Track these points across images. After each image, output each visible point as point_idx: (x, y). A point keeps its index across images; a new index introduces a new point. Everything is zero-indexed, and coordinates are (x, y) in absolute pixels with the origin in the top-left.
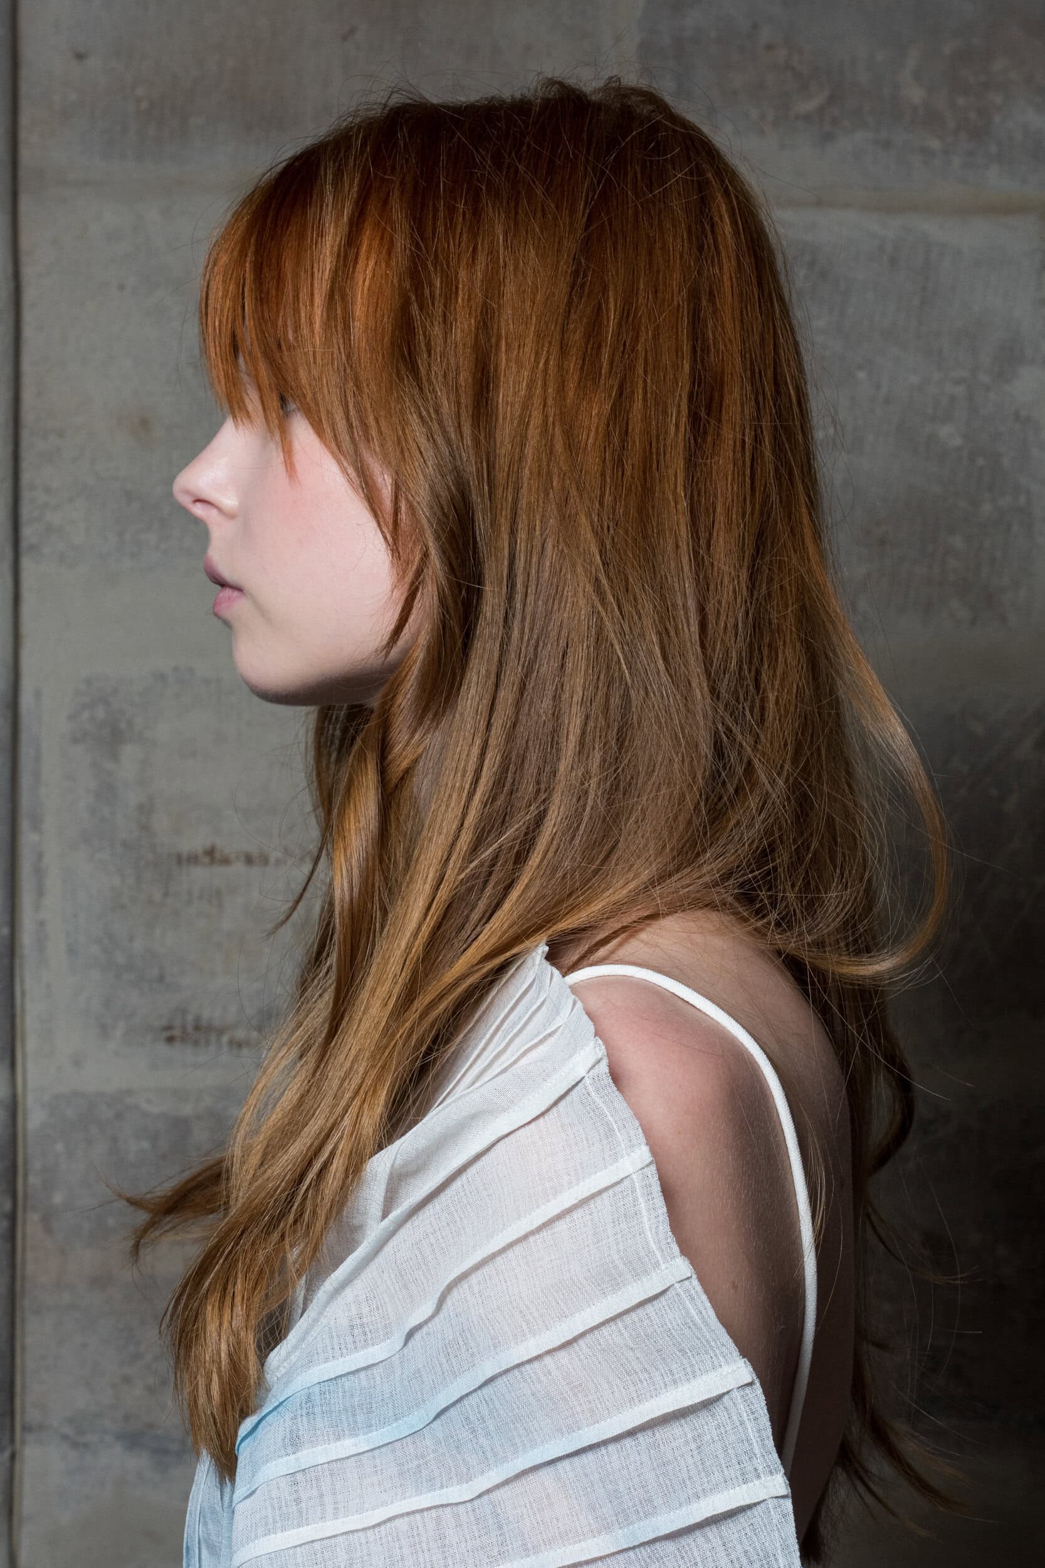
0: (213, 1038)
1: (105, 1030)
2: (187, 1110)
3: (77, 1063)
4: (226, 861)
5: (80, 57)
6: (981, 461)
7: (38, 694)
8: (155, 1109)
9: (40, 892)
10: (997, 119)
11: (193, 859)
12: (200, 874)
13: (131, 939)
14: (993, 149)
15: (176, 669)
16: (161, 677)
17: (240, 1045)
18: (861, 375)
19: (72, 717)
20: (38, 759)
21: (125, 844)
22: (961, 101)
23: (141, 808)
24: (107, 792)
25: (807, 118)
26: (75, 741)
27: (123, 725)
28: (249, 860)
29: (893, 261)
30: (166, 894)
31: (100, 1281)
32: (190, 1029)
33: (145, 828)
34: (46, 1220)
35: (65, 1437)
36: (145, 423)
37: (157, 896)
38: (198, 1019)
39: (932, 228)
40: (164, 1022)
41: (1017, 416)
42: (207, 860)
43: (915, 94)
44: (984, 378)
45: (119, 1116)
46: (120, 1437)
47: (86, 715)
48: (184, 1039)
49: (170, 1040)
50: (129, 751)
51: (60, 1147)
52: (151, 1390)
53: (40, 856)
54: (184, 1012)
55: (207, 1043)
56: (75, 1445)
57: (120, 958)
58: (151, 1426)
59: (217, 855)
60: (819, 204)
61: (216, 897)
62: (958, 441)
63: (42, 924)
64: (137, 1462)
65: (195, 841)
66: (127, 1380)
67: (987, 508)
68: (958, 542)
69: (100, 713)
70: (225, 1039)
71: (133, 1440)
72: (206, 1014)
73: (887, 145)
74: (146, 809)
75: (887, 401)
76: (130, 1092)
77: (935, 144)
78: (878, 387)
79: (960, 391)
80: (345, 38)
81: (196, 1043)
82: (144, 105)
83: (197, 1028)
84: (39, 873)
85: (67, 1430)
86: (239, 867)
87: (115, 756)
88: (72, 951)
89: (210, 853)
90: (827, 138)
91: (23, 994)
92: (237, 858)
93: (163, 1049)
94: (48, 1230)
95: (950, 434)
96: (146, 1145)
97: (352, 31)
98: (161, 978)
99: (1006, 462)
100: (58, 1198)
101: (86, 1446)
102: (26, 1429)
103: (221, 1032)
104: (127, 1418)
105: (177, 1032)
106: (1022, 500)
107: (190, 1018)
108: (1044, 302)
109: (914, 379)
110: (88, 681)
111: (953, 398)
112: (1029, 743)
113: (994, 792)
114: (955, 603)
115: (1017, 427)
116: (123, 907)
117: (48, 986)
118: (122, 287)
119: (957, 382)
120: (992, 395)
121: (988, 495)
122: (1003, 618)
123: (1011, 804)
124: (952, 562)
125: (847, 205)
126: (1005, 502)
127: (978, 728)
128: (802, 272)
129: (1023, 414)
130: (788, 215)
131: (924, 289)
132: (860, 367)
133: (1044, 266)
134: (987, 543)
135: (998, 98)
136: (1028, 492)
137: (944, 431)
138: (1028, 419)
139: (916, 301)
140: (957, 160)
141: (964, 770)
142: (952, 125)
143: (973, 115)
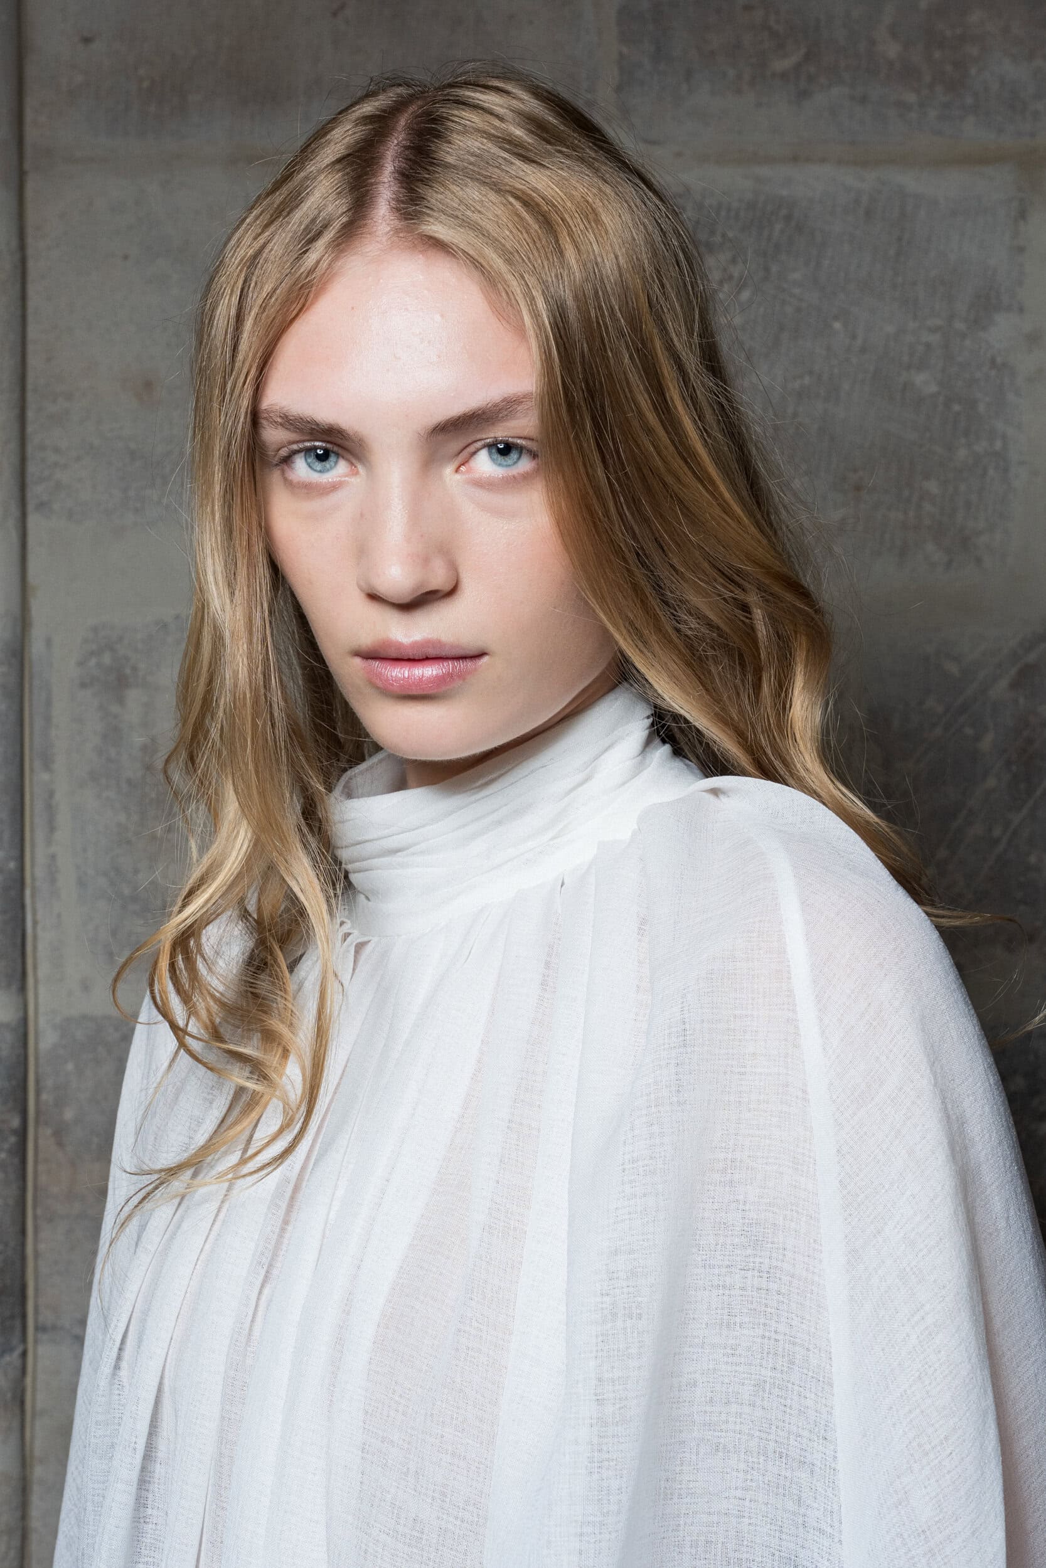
1: (111, 957)
3: (86, 987)
5: (87, 40)
6: (957, 408)
7: (49, 642)
9: (52, 828)
10: (973, 71)
13: (136, 871)
14: (969, 101)
15: (177, 617)
16: (165, 626)
18: (837, 325)
19: (81, 664)
20: (49, 703)
21: (129, 782)
22: (937, 55)
23: (144, 748)
24: (113, 734)
25: (784, 76)
26: (83, 685)
27: (128, 671)
29: (869, 213)
33: (149, 767)
34: (59, 1135)
36: (148, 385)
39: (910, 181)
41: (993, 361)
43: (892, 50)
44: (960, 326)
47: (93, 662)
50: (134, 696)
51: (70, 1066)
53: (51, 794)
57: (127, 891)
60: (795, 159)
62: (933, 388)
63: (53, 857)
67: (962, 453)
68: (932, 486)
69: (107, 659)
73: (864, 100)
74: (150, 750)
75: (863, 350)
77: (911, 98)
78: (854, 337)
79: (935, 339)
80: (335, 14)
82: (146, 84)
84: (50, 809)
85: (78, 1331)
87: (121, 701)
88: (82, 883)
90: (803, 95)
91: (35, 923)
94: (60, 1144)
95: (924, 382)
97: (342, 7)
99: (981, 408)
100: (69, 1114)
102: (40, 1328)
106: (998, 445)
108: (1021, 250)
109: (890, 329)
110: (95, 629)
111: (928, 346)
112: (1004, 683)
113: (969, 731)
114: (930, 547)
115: (993, 373)
116: (129, 842)
117: (59, 916)
118: (126, 257)
119: (933, 330)
120: (968, 342)
121: (963, 440)
122: (979, 561)
123: (987, 743)
124: (927, 507)
125: (823, 160)
126: (980, 447)
127: (953, 668)
128: (778, 227)
129: (999, 360)
130: (764, 171)
131: (900, 239)
132: (836, 318)
133: (1022, 215)
134: (963, 487)
135: (974, 51)
136: (1004, 437)
137: (919, 378)
138: (1004, 365)
139: (891, 253)
140: (933, 114)
141: (940, 710)
142: (928, 78)
143: (949, 68)
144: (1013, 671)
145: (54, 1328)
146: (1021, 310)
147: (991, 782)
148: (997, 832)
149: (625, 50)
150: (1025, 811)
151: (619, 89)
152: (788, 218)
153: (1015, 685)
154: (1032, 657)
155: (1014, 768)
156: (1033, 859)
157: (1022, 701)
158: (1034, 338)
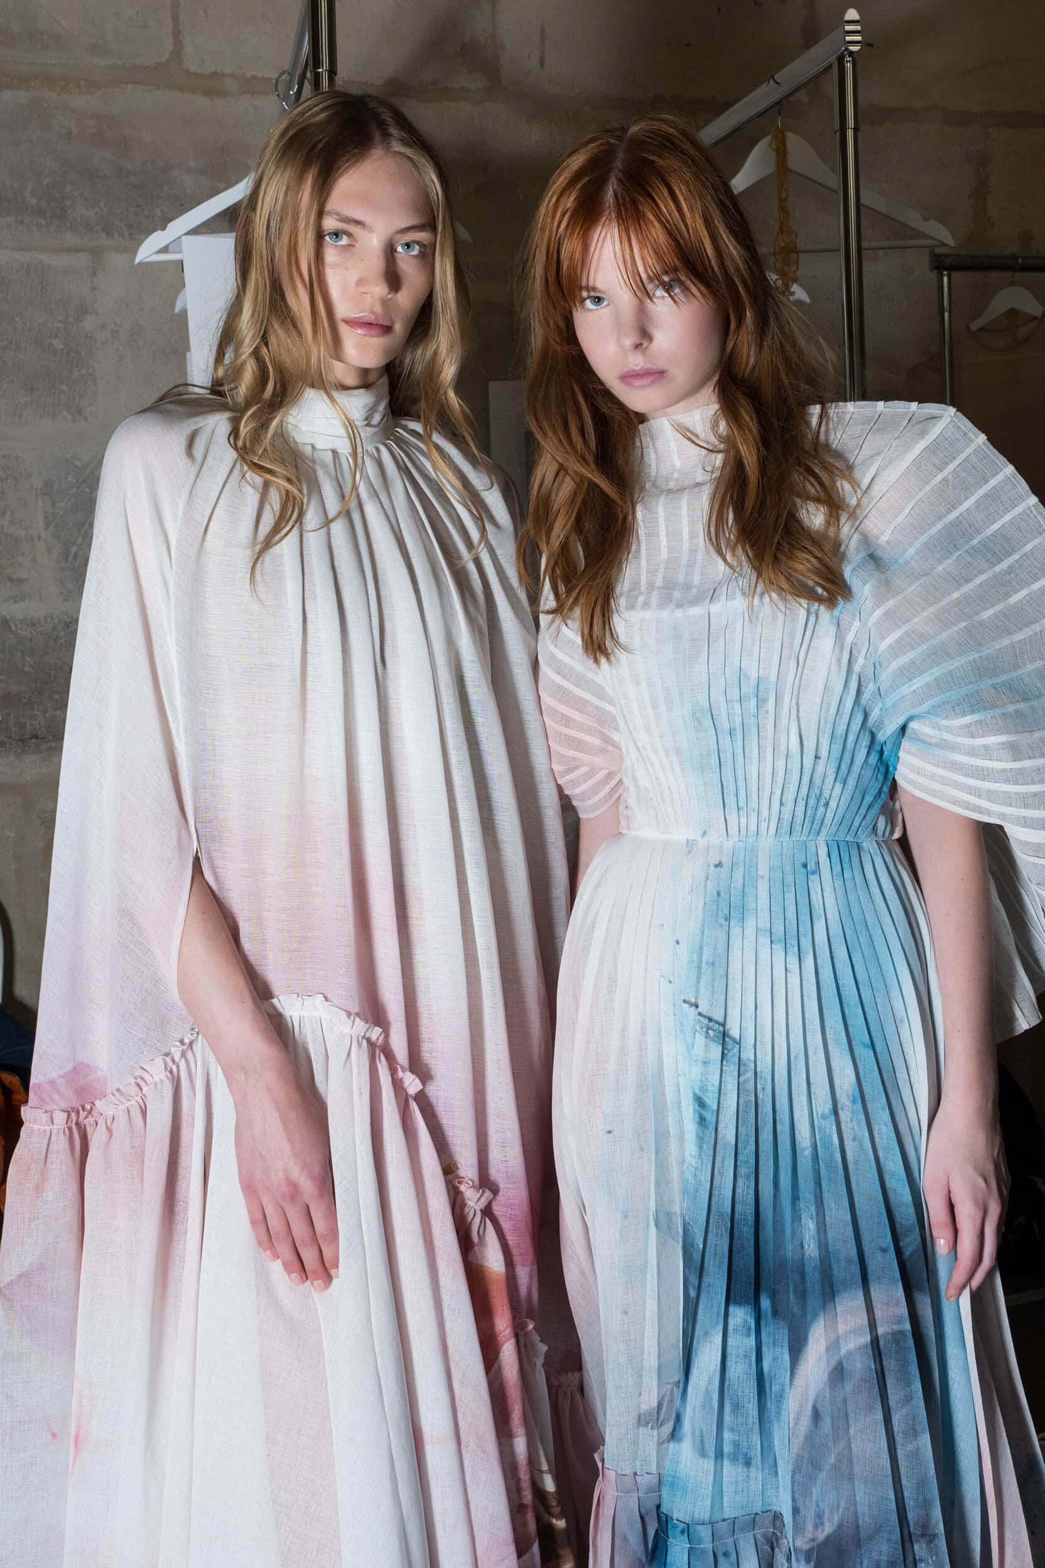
6: (72, 355)
10: (69, 212)
14: (68, 225)
18: (17, 319)
22: (52, 204)
29: (27, 271)
39: (45, 258)
41: (87, 336)
43: (33, 201)
44: (71, 320)
62: (61, 346)
67: (76, 373)
73: (22, 223)
75: (30, 329)
77: (43, 222)
78: (25, 324)
79: (60, 325)
95: (58, 343)
99: (83, 354)
106: (91, 370)
108: (95, 288)
109: (41, 320)
111: (58, 329)
113: (87, 490)
114: (65, 413)
115: (87, 340)
119: (60, 322)
120: (75, 327)
121: (76, 369)
122: (86, 419)
125: (6, 248)
126: (84, 371)
127: (79, 463)
131: (42, 283)
132: (17, 316)
133: (94, 274)
134: (77, 389)
135: (69, 203)
136: (93, 367)
137: (55, 342)
138: (91, 337)
139: (39, 288)
140: (53, 229)
141: (75, 481)
142: (49, 214)
143: (58, 210)
146: (97, 314)
158: (103, 326)
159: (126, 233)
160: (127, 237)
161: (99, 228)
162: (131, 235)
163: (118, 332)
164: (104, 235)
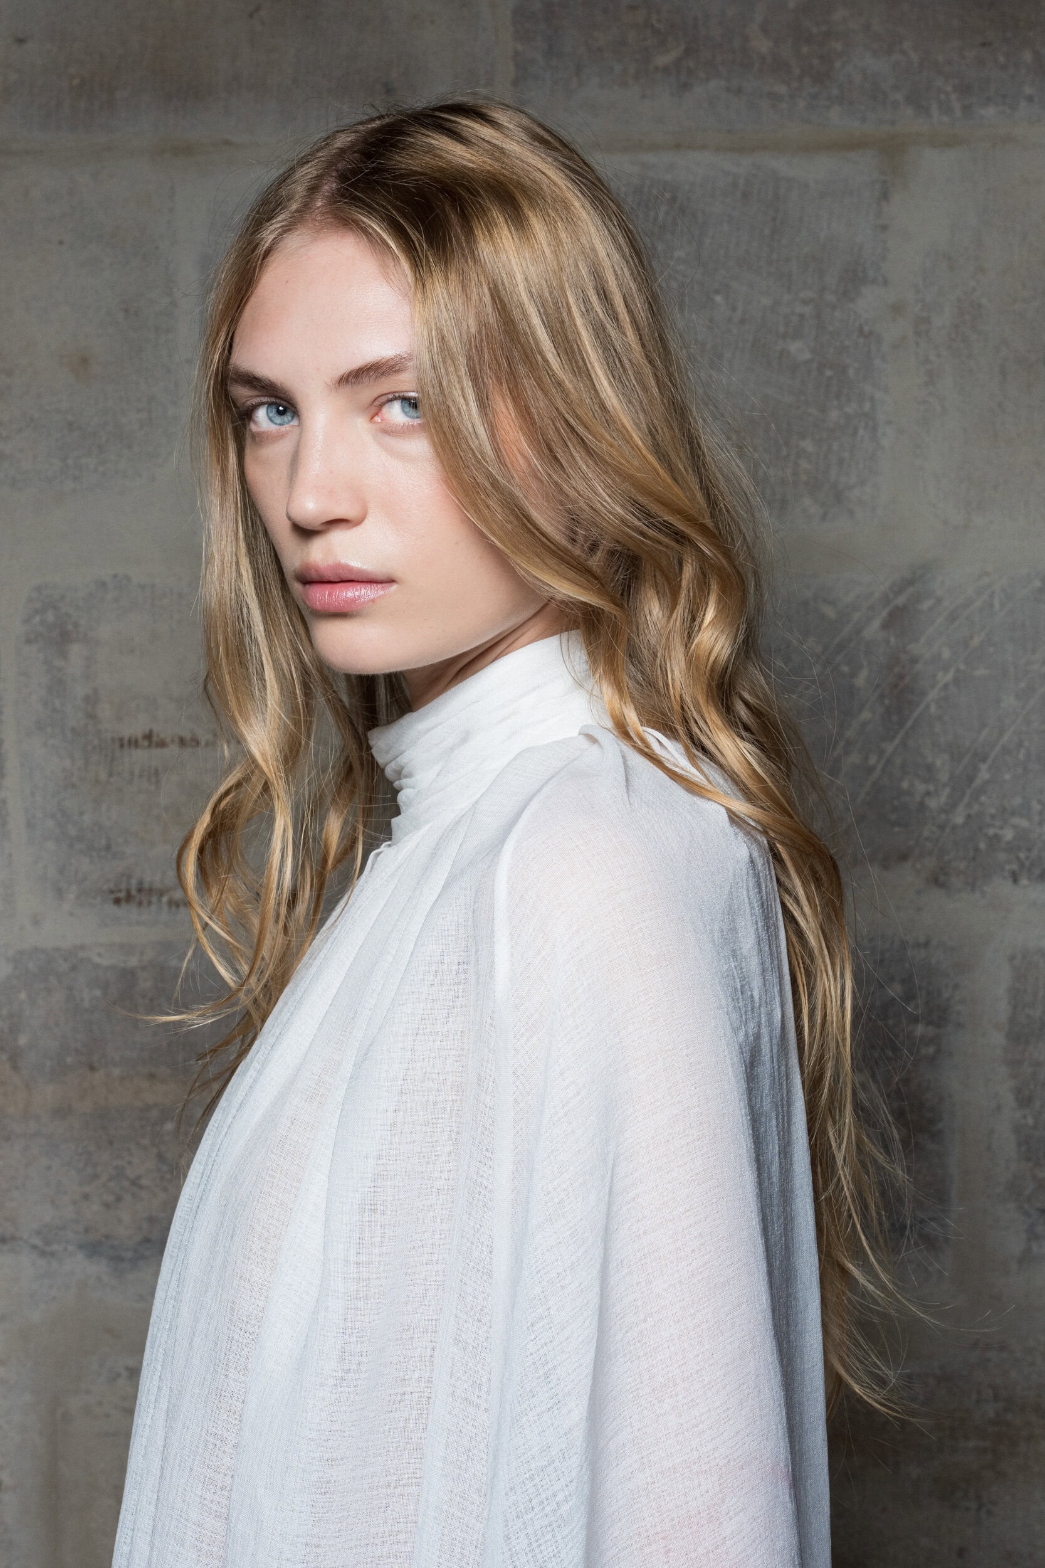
0: (154, 899)
1: (60, 893)
2: (133, 962)
3: (36, 922)
4: (162, 744)
5: (21, 41)
6: (828, 373)
8: (105, 962)
10: (838, 64)
11: (134, 743)
12: (140, 756)
13: (81, 814)
14: (835, 92)
15: (115, 576)
16: (103, 584)
17: (178, 906)
18: (719, 299)
19: (27, 621)
21: (73, 730)
22: (805, 50)
23: (87, 699)
24: (58, 686)
25: (666, 70)
26: (29, 641)
27: (70, 627)
28: (182, 742)
29: (745, 195)
30: (111, 775)
31: (61, 1112)
32: (134, 892)
33: (92, 716)
34: (13, 1059)
35: (34, 1247)
36: (85, 361)
37: (103, 776)
38: (141, 883)
39: (780, 165)
40: (111, 885)
41: (861, 330)
42: (146, 743)
43: (763, 45)
44: (830, 298)
45: (74, 968)
46: (81, 1247)
47: (37, 619)
48: (129, 898)
49: (117, 901)
50: (76, 650)
51: (23, 996)
52: (107, 1206)
54: (129, 877)
55: (150, 903)
56: (43, 1254)
57: (72, 831)
58: (107, 1237)
59: (155, 739)
60: (678, 146)
61: (155, 775)
62: (807, 356)
64: (97, 1268)
65: (135, 728)
66: (86, 1197)
67: (834, 414)
68: (808, 445)
69: (50, 617)
70: (165, 899)
71: (93, 1249)
72: (147, 879)
73: (739, 91)
74: (92, 700)
75: (743, 321)
76: (82, 947)
77: (782, 89)
78: (734, 309)
79: (807, 310)
80: (251, 16)
81: (140, 903)
82: (76, 82)
83: (140, 890)
85: (37, 1241)
86: (173, 750)
87: (64, 655)
88: (30, 825)
89: (149, 736)
90: (685, 87)
92: (173, 741)
93: (111, 909)
94: (15, 1068)
95: (799, 350)
96: (98, 993)
97: (258, 9)
98: (108, 847)
99: (851, 372)
100: (23, 1040)
101: (52, 1254)
103: (161, 894)
104: (87, 1230)
105: (122, 895)
106: (867, 406)
107: (134, 882)
108: (884, 228)
109: (766, 301)
110: (38, 589)
111: (802, 316)
112: (876, 624)
113: (845, 669)
114: (807, 501)
115: (861, 340)
116: (73, 786)
117: (10, 855)
118: (61, 243)
119: (805, 302)
120: (837, 314)
121: (835, 403)
122: (851, 513)
123: (861, 680)
124: (804, 464)
125: (704, 147)
126: (849, 409)
127: (829, 612)
128: (663, 209)
129: (866, 329)
130: (650, 158)
131: (774, 219)
132: (717, 292)
133: (885, 196)
134: (835, 446)
135: (838, 46)
136: (872, 399)
137: (794, 347)
138: (871, 333)
139: (767, 231)
140: (802, 104)
141: (819, 649)
142: (797, 71)
143: (816, 62)
144: (884, 613)
145: (13, 1238)
146: (886, 282)
147: (866, 715)
148: (873, 760)
149: (520, 47)
150: (897, 741)
151: (515, 83)
152: (674, 199)
153: (886, 626)
154: (901, 600)
155: (887, 702)
156: (905, 785)
157: (893, 640)
158: (897, 309)
159: (957, 106)
160: (958, 113)
161: (899, 96)
162: (967, 109)
163: (928, 320)
164: (909, 111)
